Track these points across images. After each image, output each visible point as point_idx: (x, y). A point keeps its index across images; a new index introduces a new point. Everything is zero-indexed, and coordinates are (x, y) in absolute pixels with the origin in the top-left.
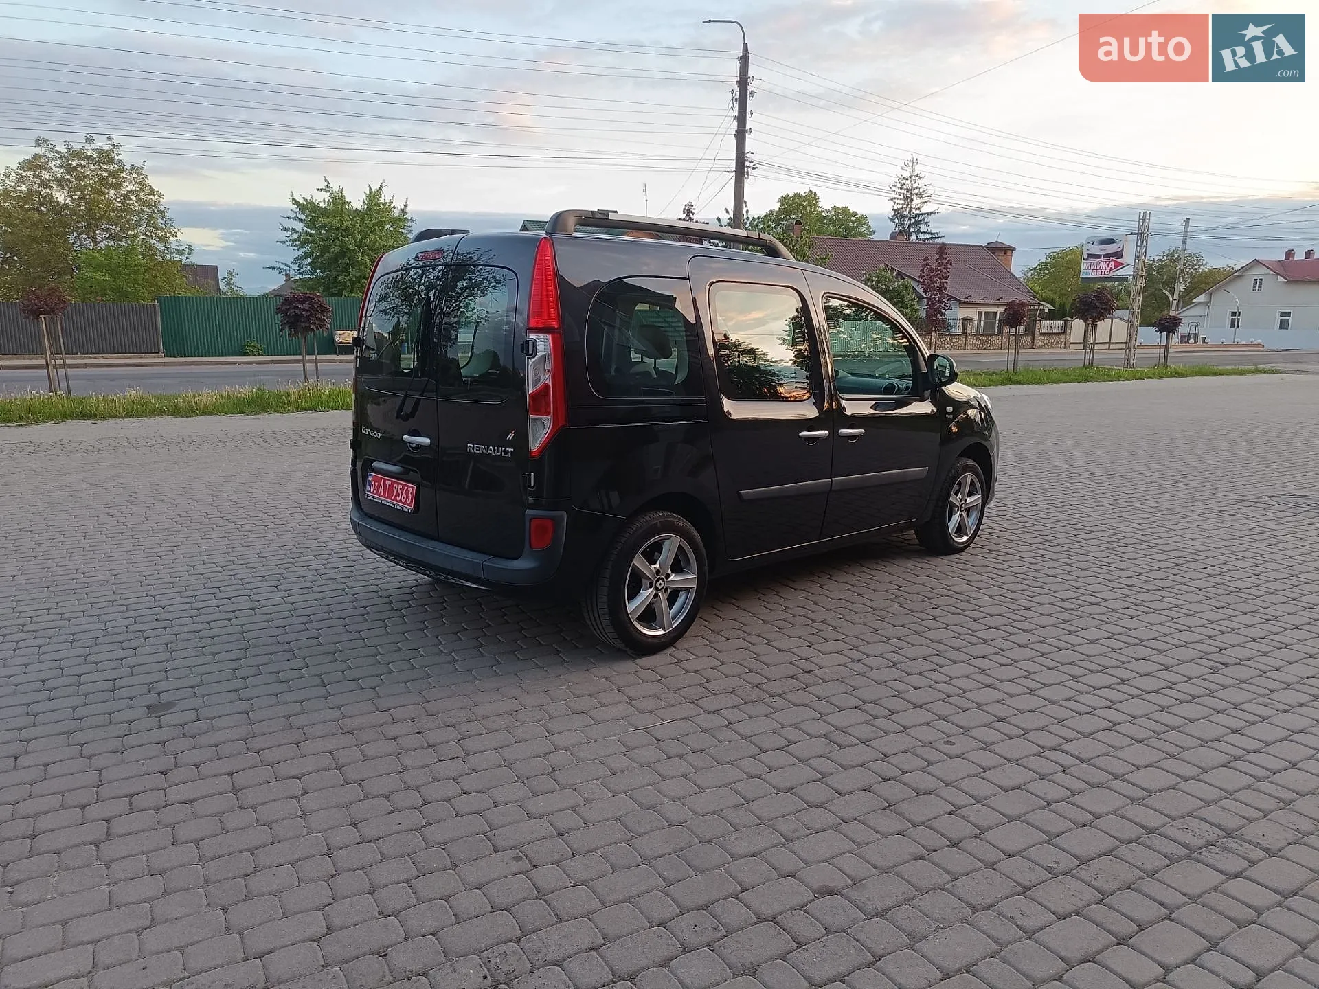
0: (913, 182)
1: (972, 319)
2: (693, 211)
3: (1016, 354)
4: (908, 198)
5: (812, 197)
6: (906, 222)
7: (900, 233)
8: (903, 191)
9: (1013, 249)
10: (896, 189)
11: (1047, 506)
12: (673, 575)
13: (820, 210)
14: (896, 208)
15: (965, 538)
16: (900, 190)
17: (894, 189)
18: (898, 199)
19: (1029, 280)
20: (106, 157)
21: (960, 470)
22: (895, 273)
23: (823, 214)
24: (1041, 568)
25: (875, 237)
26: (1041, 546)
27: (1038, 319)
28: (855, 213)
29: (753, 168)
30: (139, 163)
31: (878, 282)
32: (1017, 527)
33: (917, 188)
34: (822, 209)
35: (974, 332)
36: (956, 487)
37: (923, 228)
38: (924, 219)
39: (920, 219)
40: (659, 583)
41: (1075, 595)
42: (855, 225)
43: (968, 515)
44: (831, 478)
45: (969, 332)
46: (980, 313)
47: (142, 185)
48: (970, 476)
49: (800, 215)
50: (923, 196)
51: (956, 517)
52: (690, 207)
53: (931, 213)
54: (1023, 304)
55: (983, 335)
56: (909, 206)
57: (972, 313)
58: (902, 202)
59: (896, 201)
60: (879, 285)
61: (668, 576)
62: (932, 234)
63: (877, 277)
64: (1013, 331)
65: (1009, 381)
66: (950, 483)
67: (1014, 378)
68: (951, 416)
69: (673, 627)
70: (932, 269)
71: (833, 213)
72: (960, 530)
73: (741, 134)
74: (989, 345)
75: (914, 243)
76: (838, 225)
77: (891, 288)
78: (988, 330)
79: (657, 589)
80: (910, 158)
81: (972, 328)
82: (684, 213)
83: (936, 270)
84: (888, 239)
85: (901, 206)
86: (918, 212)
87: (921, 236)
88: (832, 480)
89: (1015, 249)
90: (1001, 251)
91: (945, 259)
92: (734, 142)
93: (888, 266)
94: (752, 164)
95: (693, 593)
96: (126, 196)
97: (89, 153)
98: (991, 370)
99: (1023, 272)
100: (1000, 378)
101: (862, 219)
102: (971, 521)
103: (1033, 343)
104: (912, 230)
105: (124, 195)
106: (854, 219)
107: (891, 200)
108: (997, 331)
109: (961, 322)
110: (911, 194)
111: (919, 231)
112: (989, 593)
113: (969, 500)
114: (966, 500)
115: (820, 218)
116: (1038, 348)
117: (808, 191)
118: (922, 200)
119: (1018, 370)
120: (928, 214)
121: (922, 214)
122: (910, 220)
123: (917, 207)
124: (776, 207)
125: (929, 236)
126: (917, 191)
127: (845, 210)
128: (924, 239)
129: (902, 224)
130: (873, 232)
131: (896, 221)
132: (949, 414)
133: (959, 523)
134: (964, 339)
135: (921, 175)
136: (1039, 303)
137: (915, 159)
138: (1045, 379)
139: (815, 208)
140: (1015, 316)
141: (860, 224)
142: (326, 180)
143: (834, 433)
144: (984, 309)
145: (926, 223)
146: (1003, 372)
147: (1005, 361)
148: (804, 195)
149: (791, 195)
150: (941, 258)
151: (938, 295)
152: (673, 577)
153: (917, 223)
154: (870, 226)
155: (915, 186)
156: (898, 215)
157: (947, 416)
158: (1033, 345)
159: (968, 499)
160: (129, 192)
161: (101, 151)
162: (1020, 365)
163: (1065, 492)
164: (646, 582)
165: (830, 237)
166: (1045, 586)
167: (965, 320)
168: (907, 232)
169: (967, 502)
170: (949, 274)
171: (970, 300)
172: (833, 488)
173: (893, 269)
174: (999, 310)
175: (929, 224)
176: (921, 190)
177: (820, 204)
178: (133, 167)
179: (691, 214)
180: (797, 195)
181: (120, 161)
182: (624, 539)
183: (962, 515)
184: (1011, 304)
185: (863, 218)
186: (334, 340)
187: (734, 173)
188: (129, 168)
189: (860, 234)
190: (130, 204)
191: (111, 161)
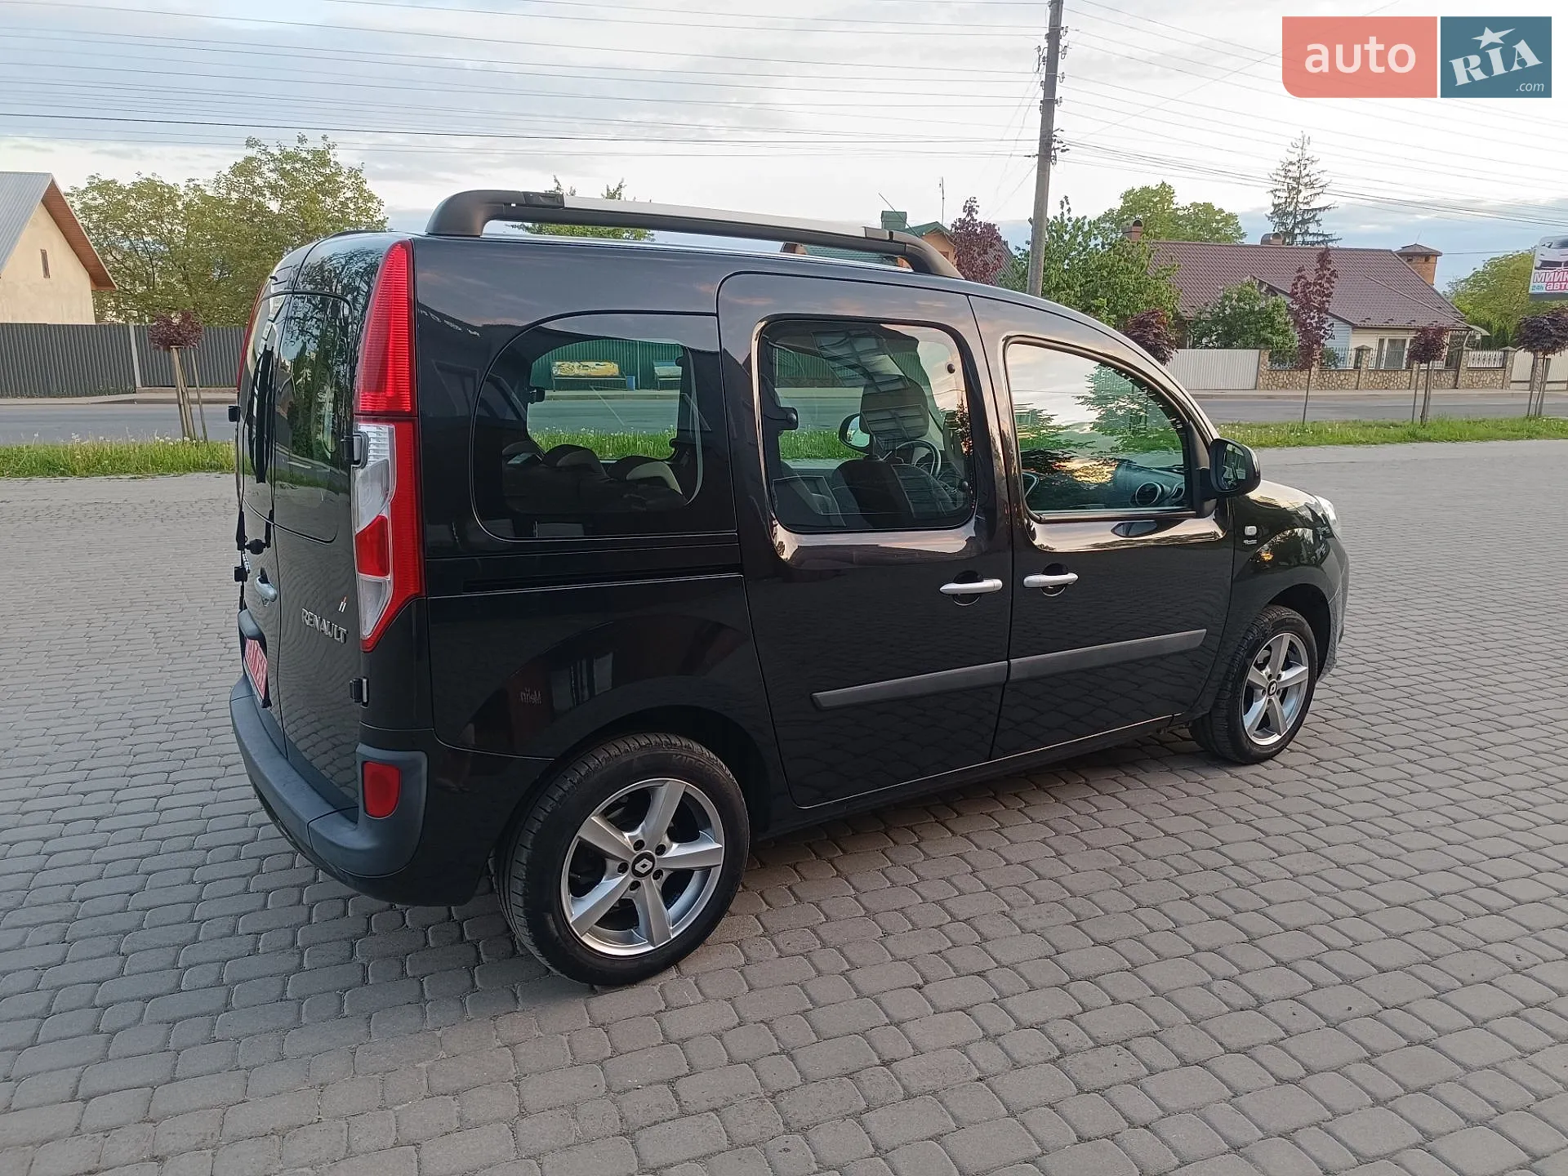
0: (1302, 168)
1: (1369, 350)
2: (977, 209)
3: (1426, 397)
4: (1294, 188)
5: (1165, 192)
6: (1290, 221)
7: (1276, 236)
8: (1288, 180)
9: (1437, 254)
10: (1279, 178)
11: (1435, 668)
12: (675, 845)
13: (1174, 207)
14: (1276, 202)
15: (1275, 738)
16: (1283, 179)
17: (1275, 177)
18: (1280, 190)
19: (1458, 295)
20: (321, 159)
21: (1270, 629)
22: (1265, 288)
23: (1178, 212)
24: (1406, 807)
25: (1246, 241)
26: (1413, 755)
27: (1465, 348)
28: (1221, 211)
29: (1063, 151)
30: (356, 164)
31: (1239, 300)
32: (1377, 709)
33: (1307, 175)
34: (1177, 206)
35: (1372, 365)
36: (1262, 654)
37: (1313, 228)
38: (1314, 216)
39: (1311, 216)
40: (642, 863)
41: (1460, 884)
42: (1220, 226)
43: (1282, 700)
44: (1008, 660)
45: (1365, 366)
46: (1381, 341)
47: (359, 189)
48: (1287, 637)
49: (1149, 215)
50: (1315, 186)
51: (1259, 706)
52: (973, 204)
53: (1325, 208)
54: (1441, 331)
55: (1385, 371)
56: (1295, 200)
57: (1370, 341)
58: (1287, 195)
59: (1277, 193)
60: (1242, 304)
61: (661, 850)
62: (1324, 235)
63: (1239, 294)
64: (1424, 366)
65: (1414, 437)
66: (1250, 650)
67: (1421, 432)
68: (1254, 542)
69: (672, 937)
70: (1308, 283)
71: (1192, 211)
72: (1266, 724)
73: (1048, 105)
74: (1391, 384)
75: (1299, 248)
76: (1197, 226)
77: (1257, 308)
78: (1393, 365)
79: (636, 873)
80: (1300, 137)
81: (1369, 362)
82: (964, 211)
83: (1315, 284)
84: (1259, 244)
85: (1284, 200)
86: (1306, 207)
87: (1309, 239)
88: (1009, 664)
89: (1440, 254)
90: (1420, 257)
91: (1329, 269)
92: (1037, 117)
93: (1255, 278)
94: (1060, 145)
95: (716, 875)
96: (344, 204)
97: (304, 154)
98: (1388, 420)
99: (1450, 284)
100: (1399, 432)
101: (1230, 218)
102: (1287, 711)
103: (1456, 380)
104: (1297, 231)
105: (341, 203)
106: (1219, 218)
107: (1272, 192)
108: (1404, 365)
109: (1354, 353)
110: (1298, 184)
111: (1306, 233)
112: (1296, 868)
113: (1286, 675)
114: (1279, 677)
115: (1174, 218)
116: (1463, 388)
117: (1160, 183)
118: (1314, 191)
119: (1429, 421)
120: (1320, 209)
121: (1312, 210)
122: (1295, 217)
123: (1306, 201)
124: (1118, 204)
125: (1320, 239)
126: (1307, 180)
127: (1208, 207)
128: (1313, 243)
129: (1283, 224)
130: (1244, 235)
131: (1277, 220)
132: (1250, 538)
133: (1266, 713)
134: (1357, 376)
135: (1313, 159)
136: (1468, 327)
137: (1306, 138)
138: (1468, 434)
139: (1168, 206)
140: (1426, 348)
141: (1227, 224)
142: (556, 181)
143: (1013, 582)
144: (1387, 336)
145: (1317, 221)
146: (1407, 424)
147: (1411, 406)
148: (1155, 188)
149: (1137, 189)
150: (1323, 267)
151: (1316, 320)
152: (675, 850)
153: (1304, 222)
154: (1240, 228)
155: (1304, 173)
156: (1279, 212)
157: (1246, 542)
158: (1456, 384)
159: (1283, 673)
160: (347, 199)
161: (315, 153)
162: (1431, 414)
163: (1470, 639)
164: (612, 865)
165: (1186, 242)
166: (1405, 857)
167: (1360, 350)
168: (1290, 234)
169: (1283, 679)
170: (1332, 290)
171: (1368, 323)
172: (1011, 678)
173: (1261, 283)
174: (1409, 337)
175: (1320, 222)
176: (1313, 178)
177: (1175, 200)
178: (351, 170)
179: (974, 214)
180: (1145, 189)
181: (336, 163)
182: (561, 792)
183: (1270, 701)
184: (1424, 330)
185: (1232, 216)
186: (550, 373)
187: (1037, 158)
188: (347, 171)
189: (1227, 237)
190: (348, 213)
191: (325, 163)
